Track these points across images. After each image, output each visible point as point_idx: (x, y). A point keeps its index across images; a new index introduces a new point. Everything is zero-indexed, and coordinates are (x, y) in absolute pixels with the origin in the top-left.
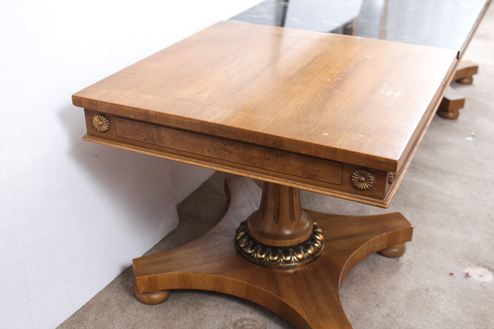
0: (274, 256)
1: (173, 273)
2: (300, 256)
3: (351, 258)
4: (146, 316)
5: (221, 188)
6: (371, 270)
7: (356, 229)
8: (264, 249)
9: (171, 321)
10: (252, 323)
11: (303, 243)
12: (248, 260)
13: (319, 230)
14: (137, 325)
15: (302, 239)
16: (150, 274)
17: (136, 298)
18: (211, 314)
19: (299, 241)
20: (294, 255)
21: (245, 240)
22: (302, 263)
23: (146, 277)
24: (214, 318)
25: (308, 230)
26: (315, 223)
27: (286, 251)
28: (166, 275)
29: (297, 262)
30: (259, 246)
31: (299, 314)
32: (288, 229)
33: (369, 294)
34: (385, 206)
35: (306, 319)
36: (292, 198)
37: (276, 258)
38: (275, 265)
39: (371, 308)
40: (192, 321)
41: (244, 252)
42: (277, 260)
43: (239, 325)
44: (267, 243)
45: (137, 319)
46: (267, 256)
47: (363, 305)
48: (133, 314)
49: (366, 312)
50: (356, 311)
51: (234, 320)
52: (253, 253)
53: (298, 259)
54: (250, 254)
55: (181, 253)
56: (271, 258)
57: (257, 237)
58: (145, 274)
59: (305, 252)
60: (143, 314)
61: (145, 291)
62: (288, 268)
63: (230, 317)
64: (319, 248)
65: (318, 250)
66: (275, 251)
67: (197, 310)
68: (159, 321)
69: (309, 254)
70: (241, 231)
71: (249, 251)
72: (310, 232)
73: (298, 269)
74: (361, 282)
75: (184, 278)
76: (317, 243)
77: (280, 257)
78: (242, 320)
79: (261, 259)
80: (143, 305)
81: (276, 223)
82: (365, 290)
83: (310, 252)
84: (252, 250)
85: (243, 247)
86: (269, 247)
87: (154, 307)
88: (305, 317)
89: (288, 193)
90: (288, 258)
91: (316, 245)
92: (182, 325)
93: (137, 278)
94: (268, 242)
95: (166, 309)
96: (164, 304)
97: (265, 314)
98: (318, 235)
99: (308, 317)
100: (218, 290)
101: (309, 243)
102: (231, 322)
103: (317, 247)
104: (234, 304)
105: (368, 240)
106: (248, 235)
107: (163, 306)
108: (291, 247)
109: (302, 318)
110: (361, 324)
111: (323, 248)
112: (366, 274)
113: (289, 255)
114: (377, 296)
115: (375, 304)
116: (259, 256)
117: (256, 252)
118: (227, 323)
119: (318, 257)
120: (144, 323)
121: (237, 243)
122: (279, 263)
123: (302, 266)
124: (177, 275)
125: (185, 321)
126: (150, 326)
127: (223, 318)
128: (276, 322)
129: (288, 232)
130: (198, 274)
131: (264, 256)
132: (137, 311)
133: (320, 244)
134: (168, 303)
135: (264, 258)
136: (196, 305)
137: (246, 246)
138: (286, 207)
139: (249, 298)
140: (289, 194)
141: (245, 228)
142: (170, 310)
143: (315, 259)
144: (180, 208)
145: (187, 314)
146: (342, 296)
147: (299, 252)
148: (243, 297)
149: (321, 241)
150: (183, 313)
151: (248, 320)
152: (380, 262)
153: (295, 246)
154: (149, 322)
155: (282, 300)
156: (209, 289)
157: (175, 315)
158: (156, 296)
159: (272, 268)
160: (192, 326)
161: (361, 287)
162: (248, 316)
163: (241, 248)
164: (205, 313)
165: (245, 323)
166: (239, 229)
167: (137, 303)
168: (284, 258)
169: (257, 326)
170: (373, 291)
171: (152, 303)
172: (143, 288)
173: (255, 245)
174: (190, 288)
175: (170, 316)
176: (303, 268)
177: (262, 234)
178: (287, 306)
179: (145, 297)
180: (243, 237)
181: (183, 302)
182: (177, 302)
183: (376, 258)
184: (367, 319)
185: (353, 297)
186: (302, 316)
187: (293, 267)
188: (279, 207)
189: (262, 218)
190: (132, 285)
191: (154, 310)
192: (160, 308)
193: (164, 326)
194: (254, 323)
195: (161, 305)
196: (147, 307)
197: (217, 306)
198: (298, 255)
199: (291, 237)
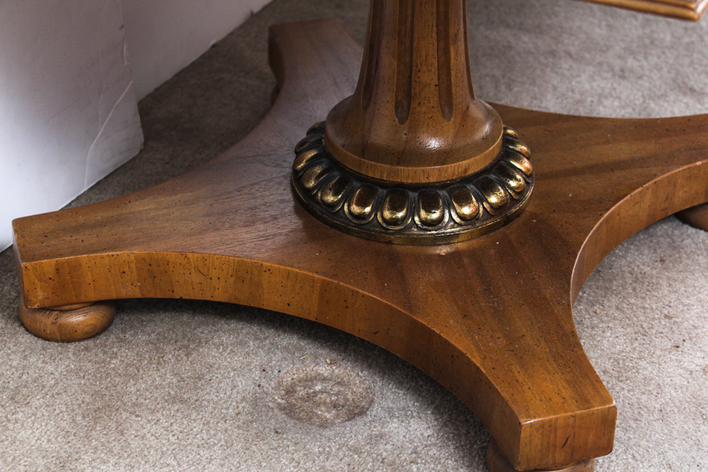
0: (395, 208)
1: (123, 254)
2: (466, 210)
3: (607, 220)
4: (50, 368)
5: (261, 59)
6: (662, 261)
7: (623, 150)
8: (371, 190)
9: (118, 380)
10: (336, 389)
11: (476, 175)
12: (326, 222)
13: (522, 148)
14: (25, 391)
15: (475, 164)
16: (61, 255)
17: (22, 324)
18: (226, 364)
19: (466, 171)
20: (449, 206)
21: (318, 170)
22: (470, 229)
23: (48, 264)
24: (232, 374)
25: (488, 140)
26: (510, 131)
27: (429, 196)
28: (102, 258)
29: (459, 225)
30: (356, 184)
31: (460, 351)
32: (435, 135)
33: (654, 319)
34: (691, 14)
35: (478, 365)
36: (447, 52)
37: (400, 214)
38: (399, 232)
39: (658, 352)
40: (175, 381)
41: (317, 202)
42: (404, 218)
43: (301, 392)
44: (377, 176)
45: (25, 377)
46: (378, 208)
47: (636, 344)
48: (15, 363)
49: (643, 363)
50: (616, 360)
51: (288, 380)
52: (339, 201)
53: (462, 217)
54: (332, 206)
55: (146, 207)
56: (387, 214)
57: (351, 160)
58: (48, 257)
59: (481, 200)
60: (40, 365)
61: (47, 304)
62: (436, 241)
63: (276, 372)
64: (520, 192)
65: (517, 196)
66: (398, 194)
67: (188, 355)
68: (83, 382)
69: (491, 205)
70: (309, 149)
71: (330, 198)
72: (495, 148)
73: (460, 246)
74: (634, 289)
75: (152, 268)
76: (513, 178)
77: (412, 212)
78: (309, 381)
79: (361, 217)
80: (40, 341)
81: (402, 121)
82: (644, 308)
83: (493, 199)
84: (336, 194)
85: (314, 188)
86: (383, 184)
87: (72, 347)
88: (477, 361)
89: (434, 35)
90: (435, 215)
91: (513, 183)
92: (147, 390)
93: (23, 264)
94: (381, 171)
95: (105, 353)
96: (101, 339)
97: (370, 366)
98: (518, 160)
99: (485, 358)
100: (243, 300)
101: (493, 177)
102: (280, 384)
103: (512, 189)
104: (288, 340)
105: (656, 176)
106: (326, 156)
107: (96, 346)
108: (443, 186)
109: (469, 362)
110: (629, 391)
111: (529, 194)
112: (647, 269)
113: (437, 208)
114: (675, 322)
115: (669, 345)
116: (356, 209)
117: (347, 199)
118: (269, 386)
119: (518, 214)
120: (44, 386)
121: (297, 178)
122: (409, 228)
123: (471, 237)
124: (132, 257)
125: (154, 380)
126: (57, 394)
127: (257, 374)
128: (400, 384)
129: (434, 144)
130: (190, 255)
131: (368, 210)
132: (25, 358)
133: (522, 182)
134: (110, 338)
135: (370, 213)
136: (186, 342)
137: (321, 186)
138: (428, 76)
139: (328, 320)
140: (438, 41)
141: (319, 141)
142: (115, 355)
143: (508, 221)
144: (148, 108)
145: (159, 363)
146: (580, 323)
147: (464, 200)
148: (312, 318)
149: (527, 176)
150: (150, 363)
151: (324, 379)
152: (687, 242)
153: (453, 182)
154: (56, 384)
155: (414, 317)
156: (220, 297)
157: (128, 365)
158: (77, 319)
159: (390, 242)
160: (172, 393)
161: (632, 301)
162: (324, 370)
163: (308, 192)
164: (210, 360)
165: (318, 388)
166: (302, 143)
167: (26, 339)
168: (423, 214)
169: (350, 396)
170: (666, 312)
171: (67, 337)
172: (40, 295)
173: (345, 180)
174: (168, 295)
175: (114, 369)
176: (475, 243)
177: (366, 150)
178: (430, 333)
179: (46, 321)
180: (313, 162)
181: (149, 335)
182: (136, 334)
183: (677, 232)
184: (647, 380)
185: (611, 325)
186: (469, 356)
187: (448, 239)
188: (410, 77)
189: (366, 107)
190: (14, 294)
191: (70, 355)
192: (86, 349)
193: (96, 393)
194: (342, 389)
195: (90, 343)
196: (53, 347)
197: (242, 344)
198: (461, 206)
199: (442, 157)
